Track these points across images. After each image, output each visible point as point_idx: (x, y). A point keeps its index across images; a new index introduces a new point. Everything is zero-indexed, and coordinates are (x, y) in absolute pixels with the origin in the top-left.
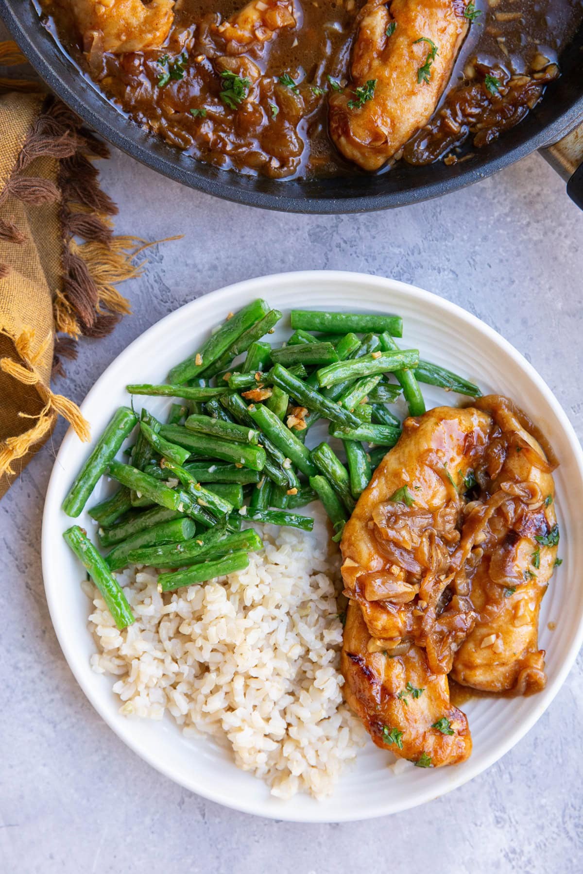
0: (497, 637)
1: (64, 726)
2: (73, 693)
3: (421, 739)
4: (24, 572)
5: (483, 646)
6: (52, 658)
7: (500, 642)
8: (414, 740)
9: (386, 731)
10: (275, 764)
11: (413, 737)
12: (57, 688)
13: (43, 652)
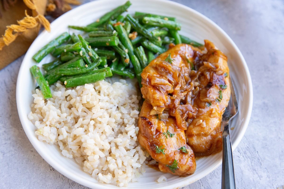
0: (203, 121)
1: (8, 155)
2: (16, 141)
3: (173, 154)
4: (9, 93)
5: (197, 125)
6: (11, 126)
7: (204, 123)
8: (170, 154)
9: (157, 147)
10: (102, 168)
11: (169, 153)
12: (10, 139)
13: (8, 124)
